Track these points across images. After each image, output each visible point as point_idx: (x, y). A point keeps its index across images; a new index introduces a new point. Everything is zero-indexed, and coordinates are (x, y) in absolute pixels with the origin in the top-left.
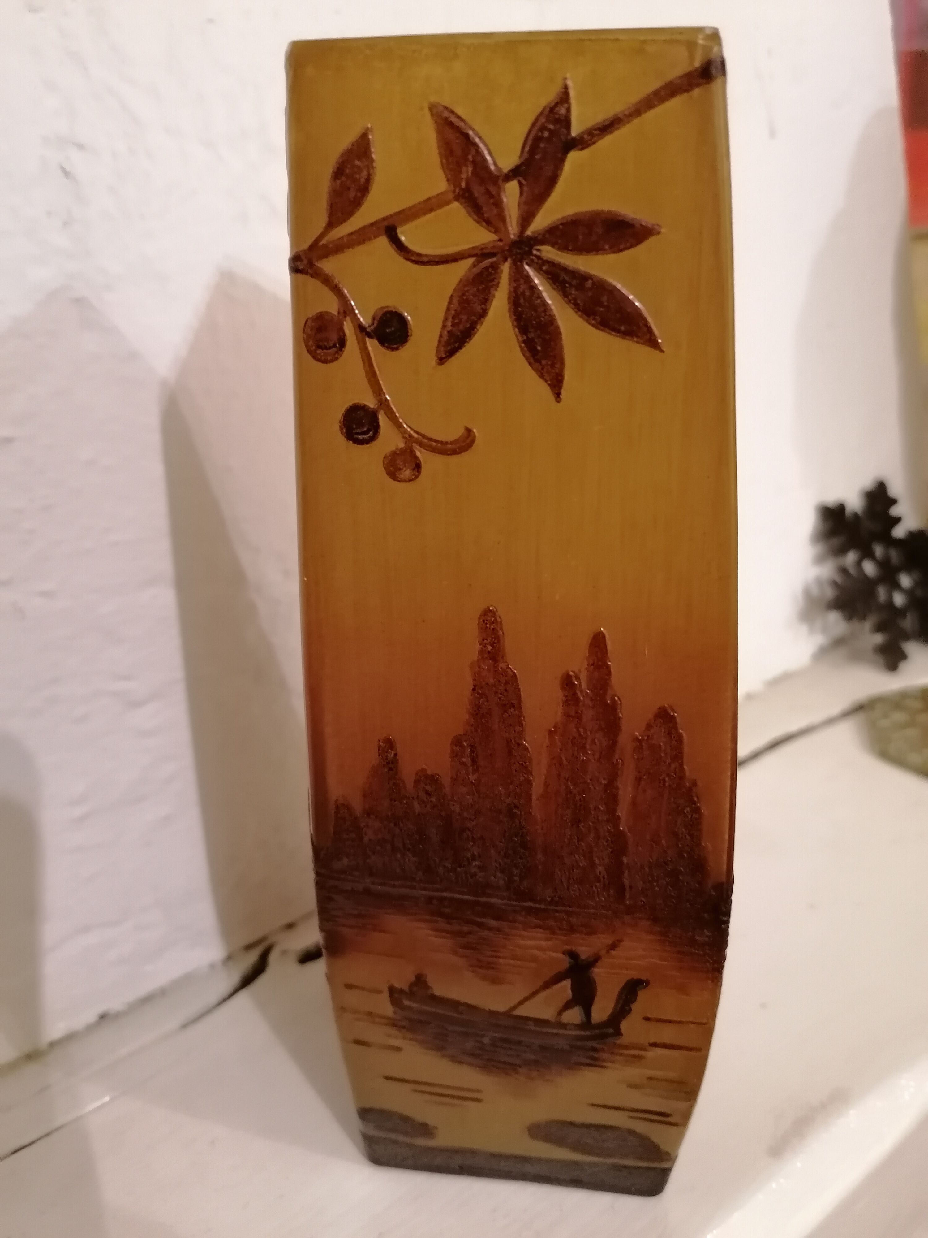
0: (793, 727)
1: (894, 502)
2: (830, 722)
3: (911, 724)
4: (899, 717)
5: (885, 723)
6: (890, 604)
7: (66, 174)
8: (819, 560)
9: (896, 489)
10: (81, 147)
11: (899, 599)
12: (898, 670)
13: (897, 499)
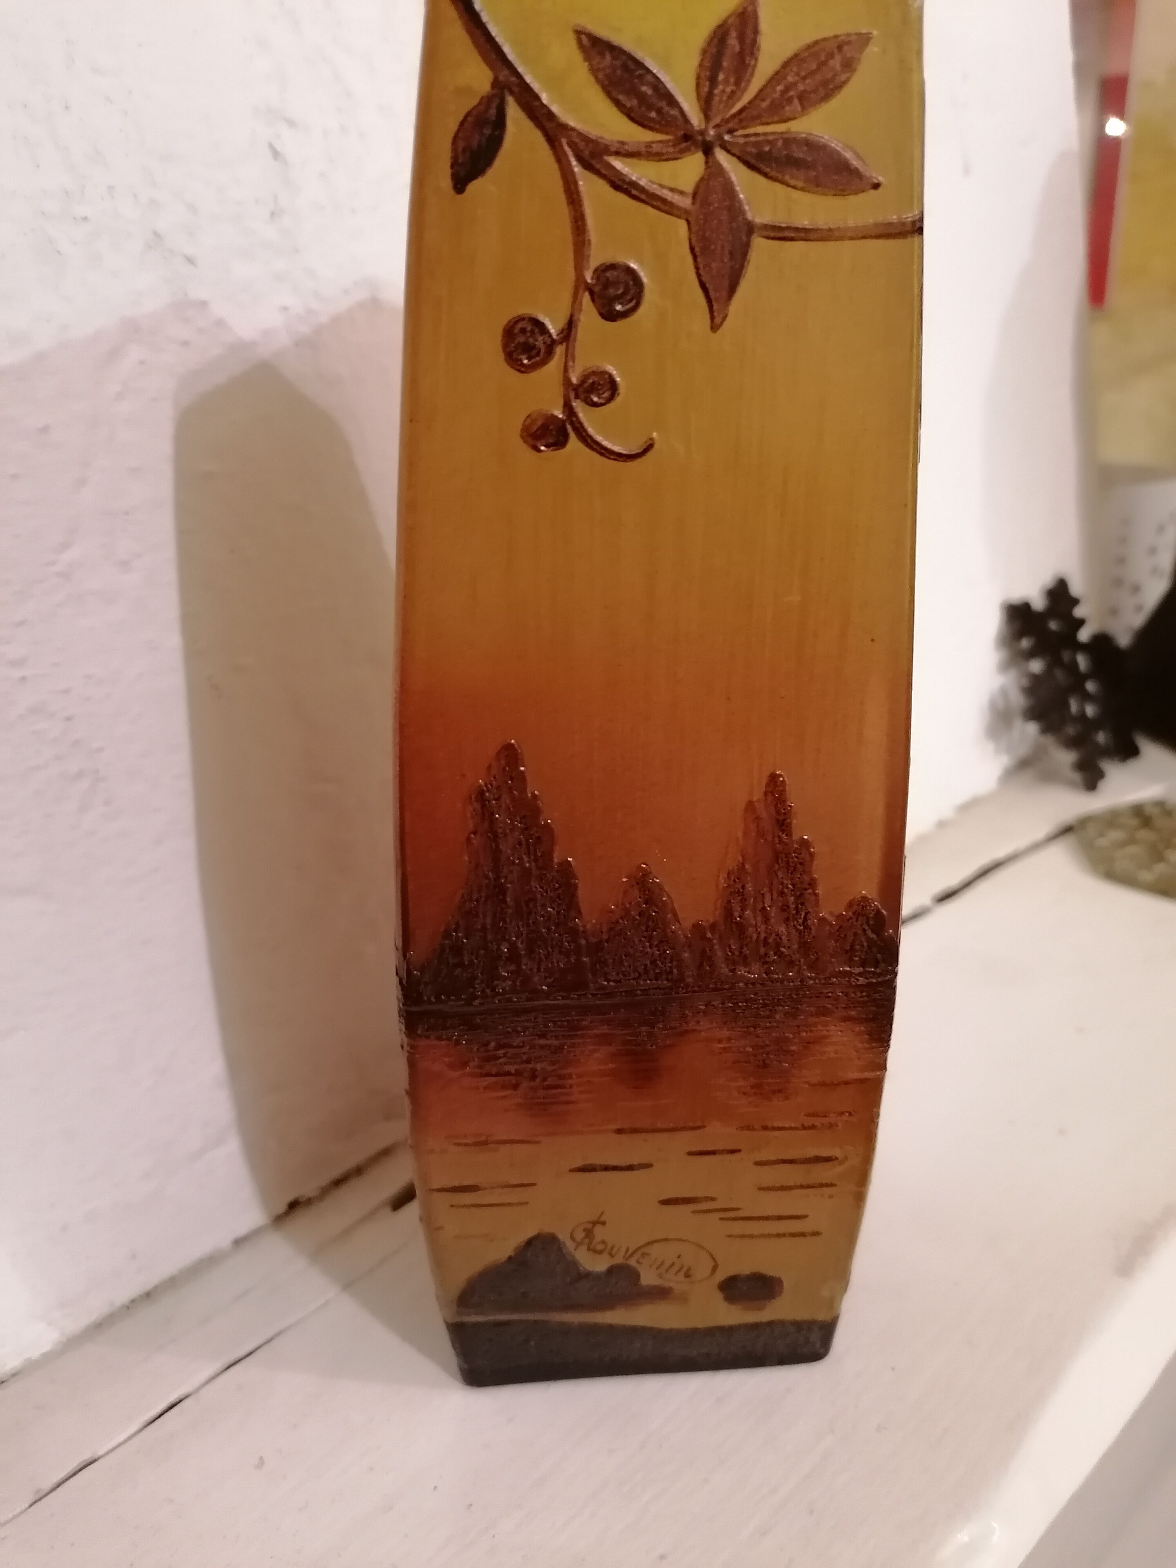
0: (1001, 853)
1: (1075, 602)
2: (1036, 847)
3: (1131, 841)
4: (1116, 835)
5: (1103, 842)
6: (1083, 716)
7: (276, 154)
8: (1005, 666)
9: (1076, 588)
10: (291, 123)
11: (1090, 710)
12: (1097, 789)
13: (1080, 599)
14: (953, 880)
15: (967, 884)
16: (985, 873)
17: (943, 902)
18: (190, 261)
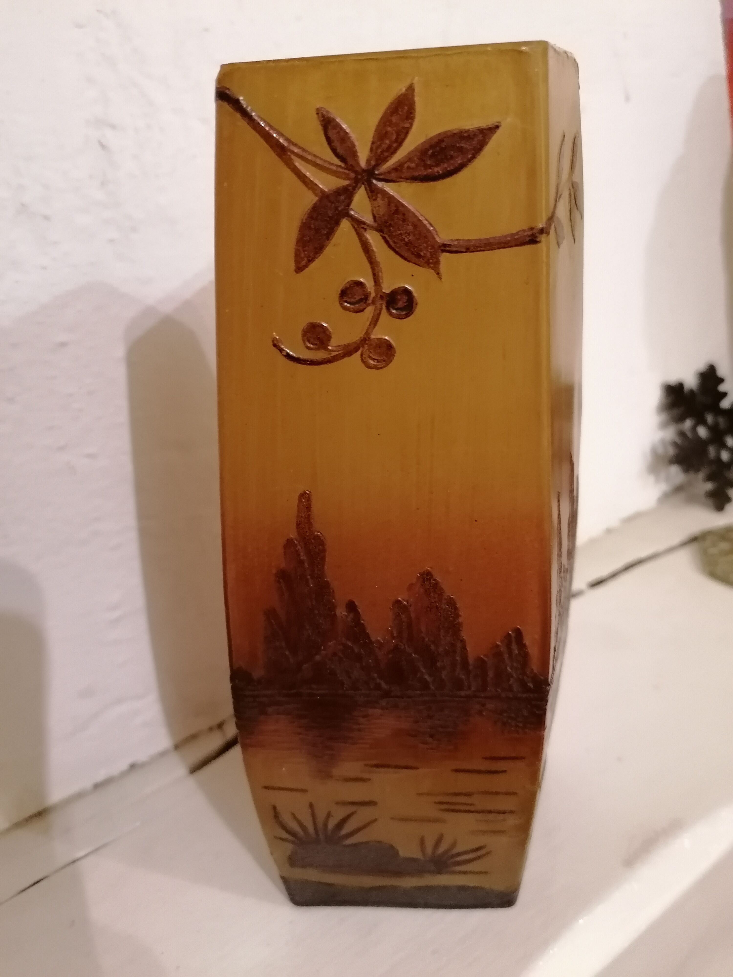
0: (643, 554)
1: (721, 381)
2: (671, 550)
4: (724, 546)
5: (713, 551)
6: (718, 459)
7: (103, 146)
8: (664, 426)
9: (722, 371)
10: (113, 127)
11: (725, 456)
13: (725, 378)
14: (604, 572)
15: (614, 575)
16: (628, 567)
17: (596, 587)
18: (47, 218)
